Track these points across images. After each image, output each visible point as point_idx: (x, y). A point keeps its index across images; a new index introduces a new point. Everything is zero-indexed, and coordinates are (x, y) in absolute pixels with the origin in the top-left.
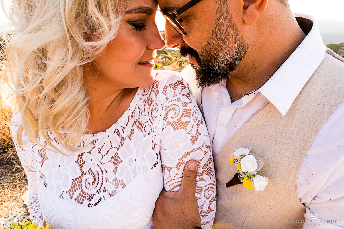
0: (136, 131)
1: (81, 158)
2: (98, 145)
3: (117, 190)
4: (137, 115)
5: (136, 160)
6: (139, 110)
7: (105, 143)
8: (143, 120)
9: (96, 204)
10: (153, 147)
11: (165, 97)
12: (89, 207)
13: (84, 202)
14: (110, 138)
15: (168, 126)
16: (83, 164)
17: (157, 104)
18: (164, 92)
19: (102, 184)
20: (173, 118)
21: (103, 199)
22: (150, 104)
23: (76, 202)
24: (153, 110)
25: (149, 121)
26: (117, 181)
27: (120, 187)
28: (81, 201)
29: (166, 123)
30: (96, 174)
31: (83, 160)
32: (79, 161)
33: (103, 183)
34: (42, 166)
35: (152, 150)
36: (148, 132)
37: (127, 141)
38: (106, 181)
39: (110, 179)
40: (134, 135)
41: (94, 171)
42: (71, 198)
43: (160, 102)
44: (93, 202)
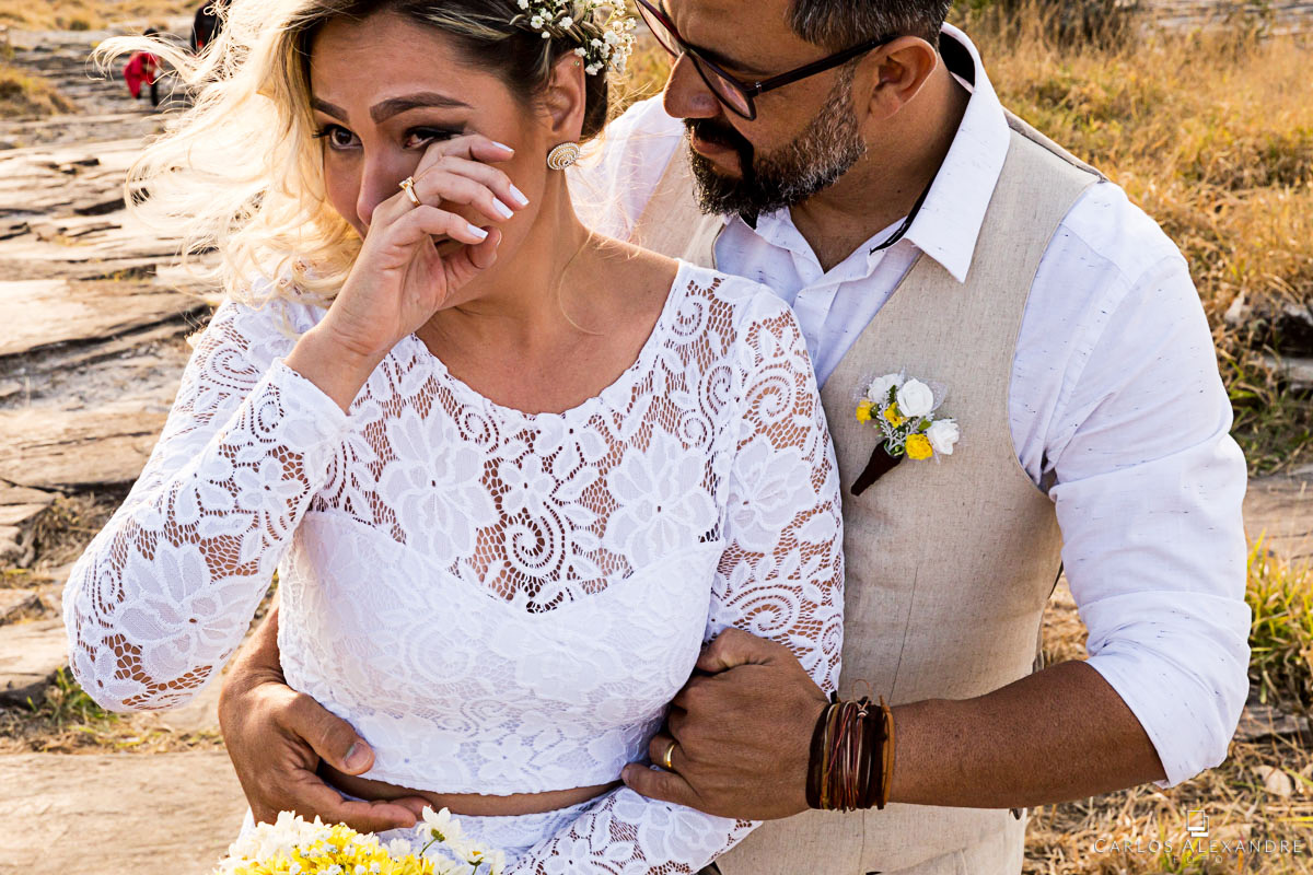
0: (658, 429)
1: (495, 473)
2: (542, 448)
3: (609, 579)
4: (659, 384)
5: (659, 509)
6: (664, 374)
7: (560, 448)
8: (678, 404)
9: (548, 608)
10: (708, 482)
11: (753, 353)
12: (531, 611)
13: (516, 596)
14: (575, 437)
15: (759, 435)
16: (502, 491)
17: (728, 370)
18: (752, 340)
19: (562, 557)
20: (772, 415)
21: (566, 596)
22: (703, 362)
23: (493, 592)
24: (713, 383)
25: (698, 408)
26: (607, 556)
27: (618, 574)
28: (509, 591)
29: (752, 427)
30: (541, 526)
31: (500, 482)
32: (489, 481)
33: (566, 556)
34: (377, 480)
35: (703, 491)
36: (696, 439)
37: (631, 453)
38: (575, 552)
39: (586, 548)
40: (653, 441)
41: (535, 517)
42: (482, 579)
43: (738, 363)
44: (540, 599)
